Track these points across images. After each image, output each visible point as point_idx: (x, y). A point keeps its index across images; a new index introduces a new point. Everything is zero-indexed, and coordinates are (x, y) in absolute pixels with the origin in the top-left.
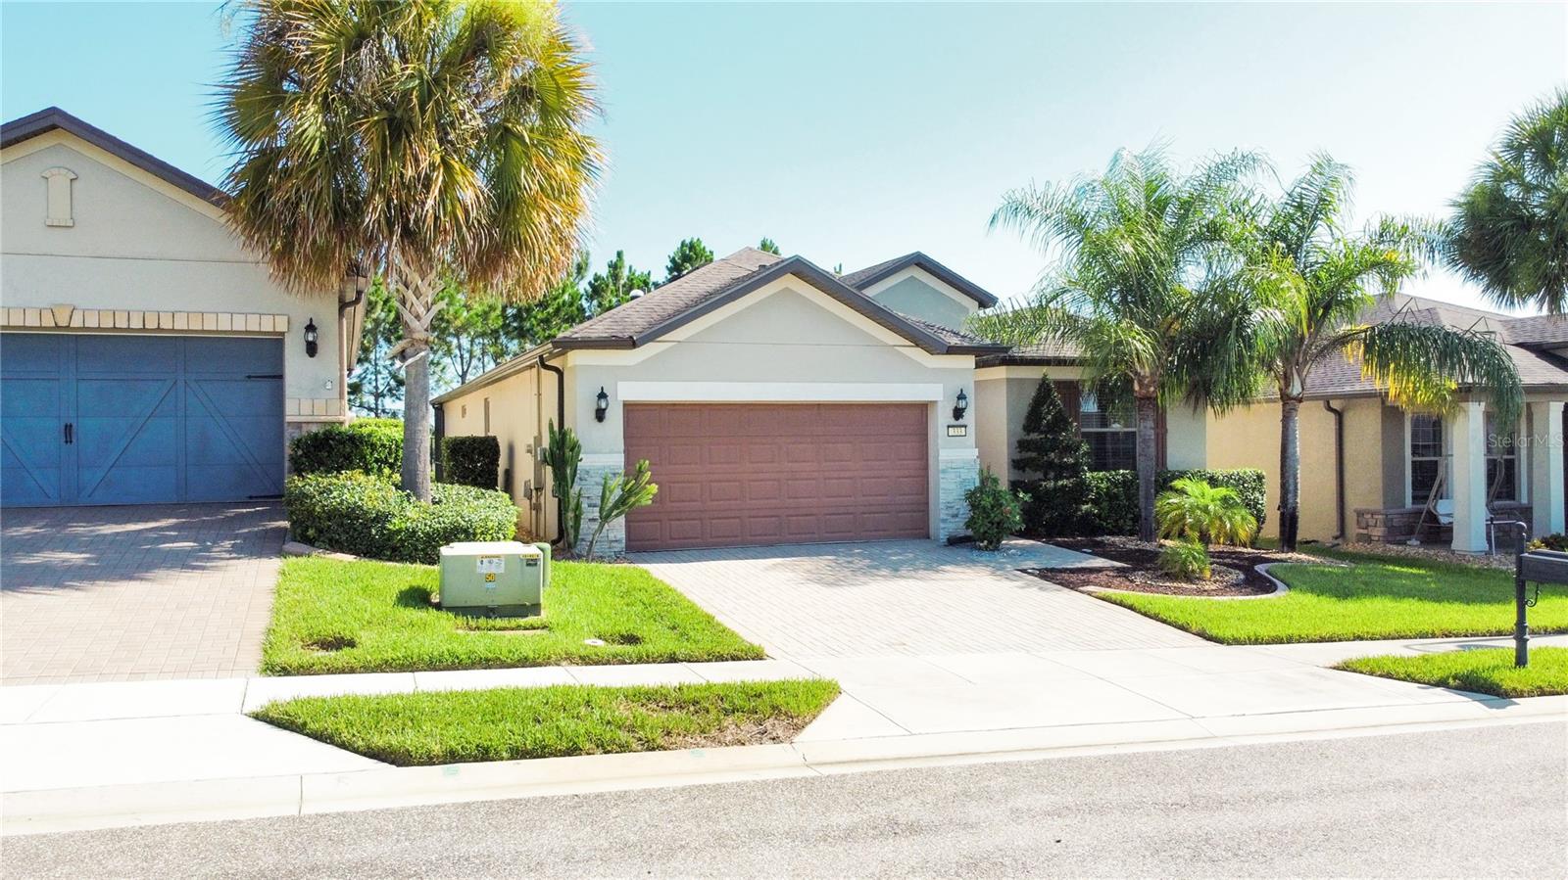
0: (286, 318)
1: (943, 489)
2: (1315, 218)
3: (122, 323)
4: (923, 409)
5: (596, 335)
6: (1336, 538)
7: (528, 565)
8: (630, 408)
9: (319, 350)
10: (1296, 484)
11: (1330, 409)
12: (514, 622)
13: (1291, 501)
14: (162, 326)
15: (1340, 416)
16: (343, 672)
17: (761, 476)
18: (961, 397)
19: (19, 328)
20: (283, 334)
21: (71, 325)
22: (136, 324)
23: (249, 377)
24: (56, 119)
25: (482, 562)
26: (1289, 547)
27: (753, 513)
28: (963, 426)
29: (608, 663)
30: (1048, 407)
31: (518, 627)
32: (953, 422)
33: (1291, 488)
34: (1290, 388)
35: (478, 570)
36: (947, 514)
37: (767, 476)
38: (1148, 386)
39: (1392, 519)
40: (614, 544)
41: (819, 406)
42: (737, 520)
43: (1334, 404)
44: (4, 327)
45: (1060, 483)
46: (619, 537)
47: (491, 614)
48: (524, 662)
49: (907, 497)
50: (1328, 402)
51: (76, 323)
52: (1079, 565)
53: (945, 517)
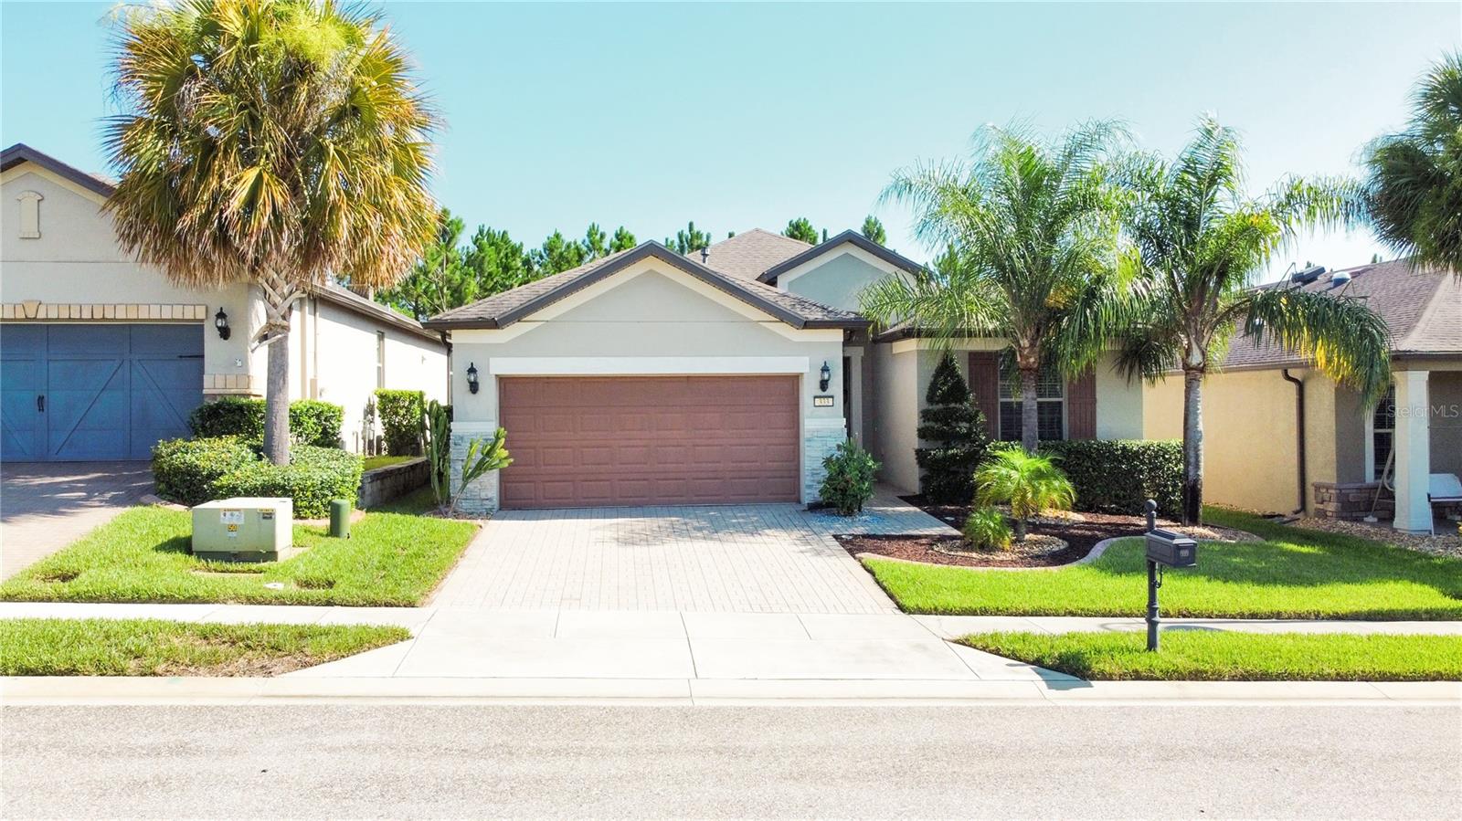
0: (204, 307)
1: (809, 456)
2: (1212, 182)
3: (75, 315)
4: (794, 380)
5: (466, 317)
6: (1296, 513)
7: (264, 518)
8: (505, 382)
9: (231, 334)
10: (1197, 456)
11: (1288, 378)
12: (246, 566)
13: (1191, 473)
14: (107, 316)
15: (1301, 387)
16: (42, 600)
17: (631, 443)
18: (825, 369)
19: (11, 320)
20: (202, 320)
21: (38, 317)
22: (86, 315)
23: (181, 357)
24: (22, 154)
25: (225, 515)
26: (1190, 521)
27: (623, 476)
28: (829, 397)
29: (270, 603)
30: (945, 378)
31: (249, 571)
32: (820, 393)
33: (1192, 460)
34: (1190, 358)
35: (222, 521)
36: (813, 481)
37: (638, 442)
38: (1028, 358)
39: (1348, 495)
40: (485, 502)
41: (689, 379)
42: (608, 483)
43: (1292, 373)
44: (3, 319)
45: (950, 452)
46: (490, 496)
47: (233, 559)
48: (194, 600)
49: (775, 464)
50: (1286, 371)
51: (41, 315)
52: (905, 533)
53: (810, 483)
